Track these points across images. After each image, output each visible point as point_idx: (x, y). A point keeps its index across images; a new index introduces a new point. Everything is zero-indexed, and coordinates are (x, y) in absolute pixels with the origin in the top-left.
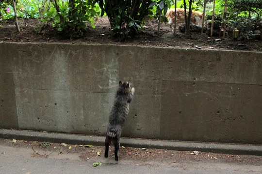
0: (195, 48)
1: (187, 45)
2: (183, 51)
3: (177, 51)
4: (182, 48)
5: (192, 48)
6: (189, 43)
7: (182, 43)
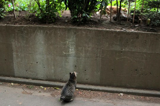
0: (123, 31)
1: (118, 29)
2: (115, 32)
3: (112, 32)
4: (115, 30)
5: (121, 30)
6: (119, 27)
7: (115, 27)
